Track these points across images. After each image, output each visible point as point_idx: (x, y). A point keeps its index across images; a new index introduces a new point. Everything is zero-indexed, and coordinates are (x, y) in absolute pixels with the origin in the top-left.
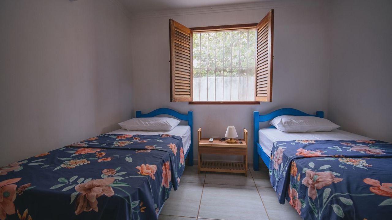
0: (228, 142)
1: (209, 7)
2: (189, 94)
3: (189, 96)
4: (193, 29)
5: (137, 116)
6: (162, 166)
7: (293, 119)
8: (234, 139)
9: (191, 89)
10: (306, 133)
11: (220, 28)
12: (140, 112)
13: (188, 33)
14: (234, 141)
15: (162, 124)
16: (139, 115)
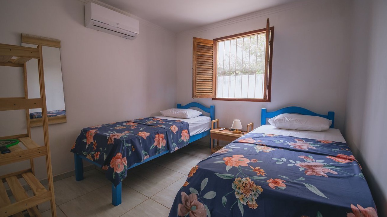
0: (233, 133)
1: (229, 19)
2: (211, 92)
3: (211, 93)
4: (216, 40)
5: (178, 108)
6: (156, 135)
7: (286, 117)
8: (239, 130)
9: (213, 88)
10: (296, 131)
11: (237, 36)
12: (180, 104)
13: (211, 44)
14: (238, 132)
15: (183, 114)
16: (179, 106)
